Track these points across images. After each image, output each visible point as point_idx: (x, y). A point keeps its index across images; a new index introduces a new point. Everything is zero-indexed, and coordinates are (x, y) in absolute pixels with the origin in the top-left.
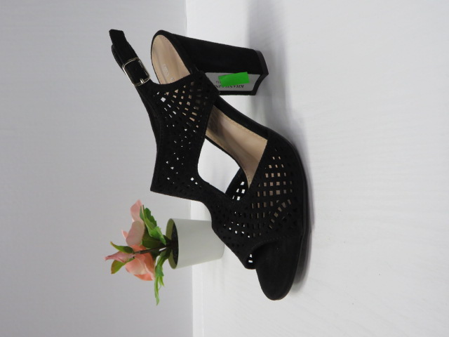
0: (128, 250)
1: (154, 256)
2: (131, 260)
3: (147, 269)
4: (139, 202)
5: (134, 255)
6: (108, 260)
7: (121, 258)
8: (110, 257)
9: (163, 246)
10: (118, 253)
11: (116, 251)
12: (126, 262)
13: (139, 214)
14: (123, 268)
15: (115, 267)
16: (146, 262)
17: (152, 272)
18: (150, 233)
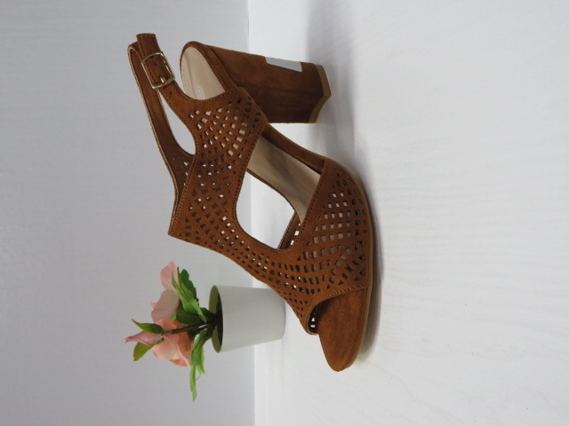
0: (155, 329)
1: (192, 335)
2: (159, 342)
3: (181, 354)
4: (172, 264)
5: (164, 336)
6: (129, 342)
7: (146, 340)
8: (131, 338)
9: (202, 323)
10: (142, 332)
11: (140, 330)
12: (152, 345)
13: (171, 280)
14: (150, 353)
15: (139, 351)
16: (179, 343)
17: (187, 358)
18: (184, 306)
